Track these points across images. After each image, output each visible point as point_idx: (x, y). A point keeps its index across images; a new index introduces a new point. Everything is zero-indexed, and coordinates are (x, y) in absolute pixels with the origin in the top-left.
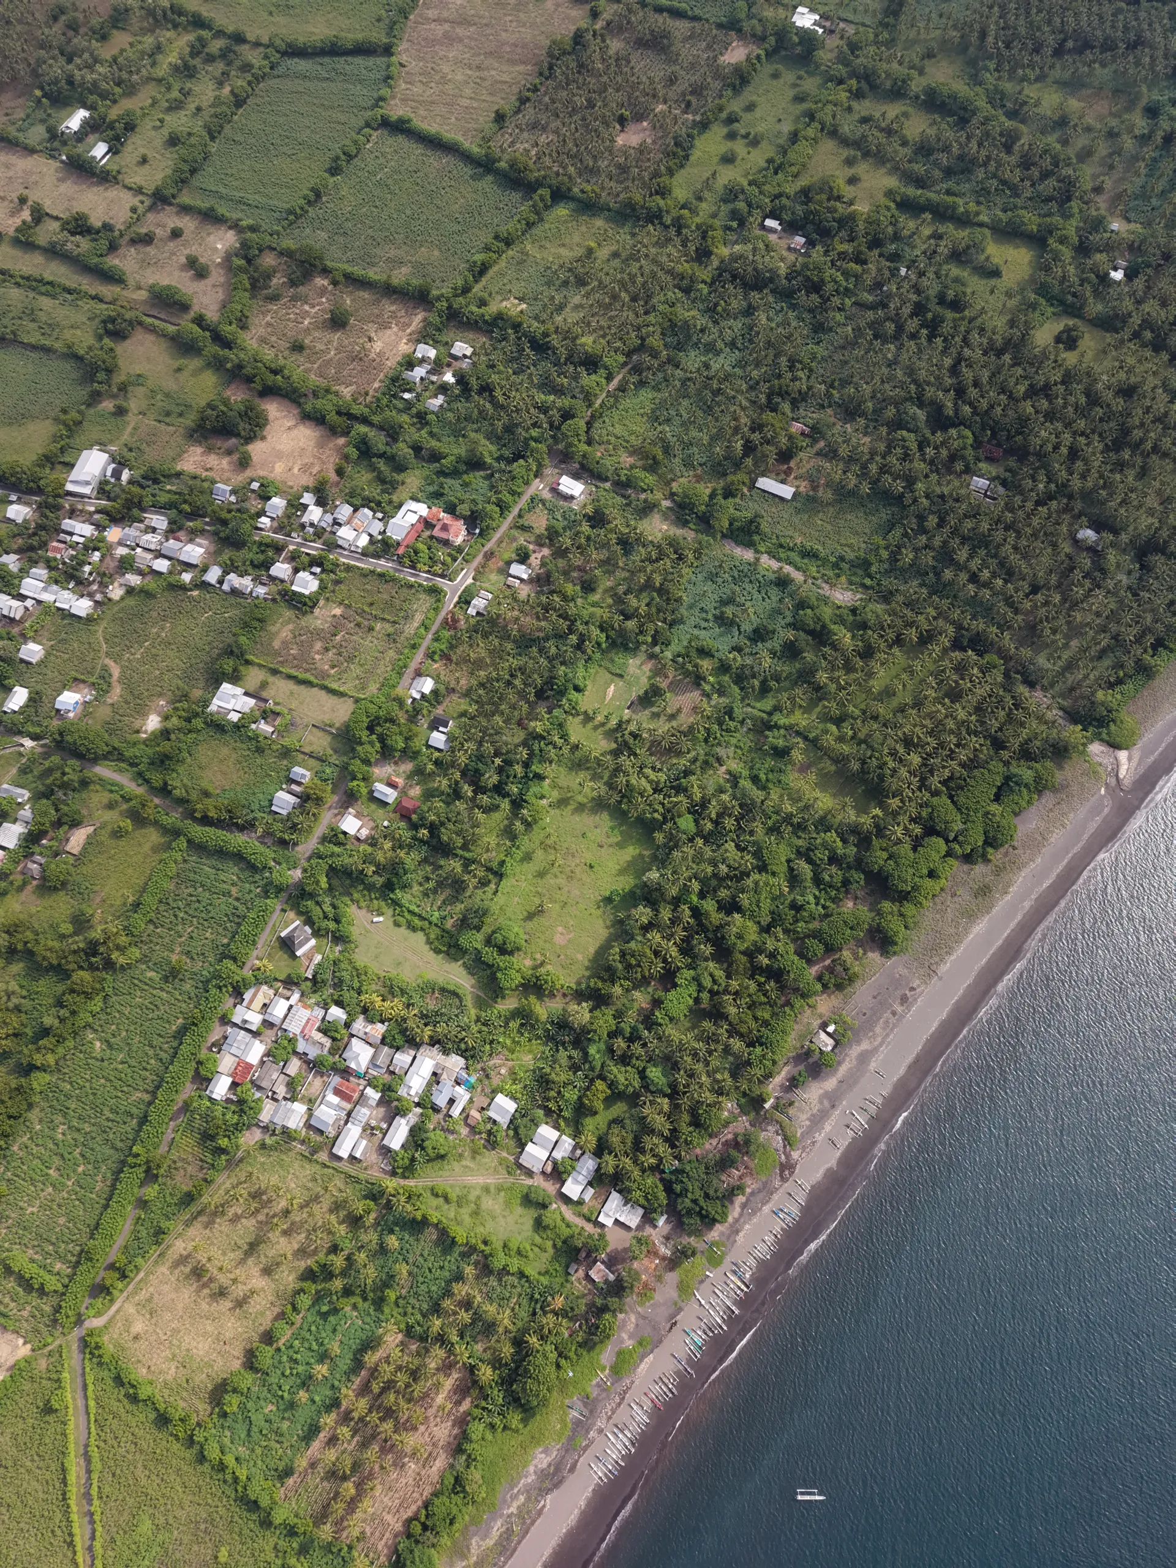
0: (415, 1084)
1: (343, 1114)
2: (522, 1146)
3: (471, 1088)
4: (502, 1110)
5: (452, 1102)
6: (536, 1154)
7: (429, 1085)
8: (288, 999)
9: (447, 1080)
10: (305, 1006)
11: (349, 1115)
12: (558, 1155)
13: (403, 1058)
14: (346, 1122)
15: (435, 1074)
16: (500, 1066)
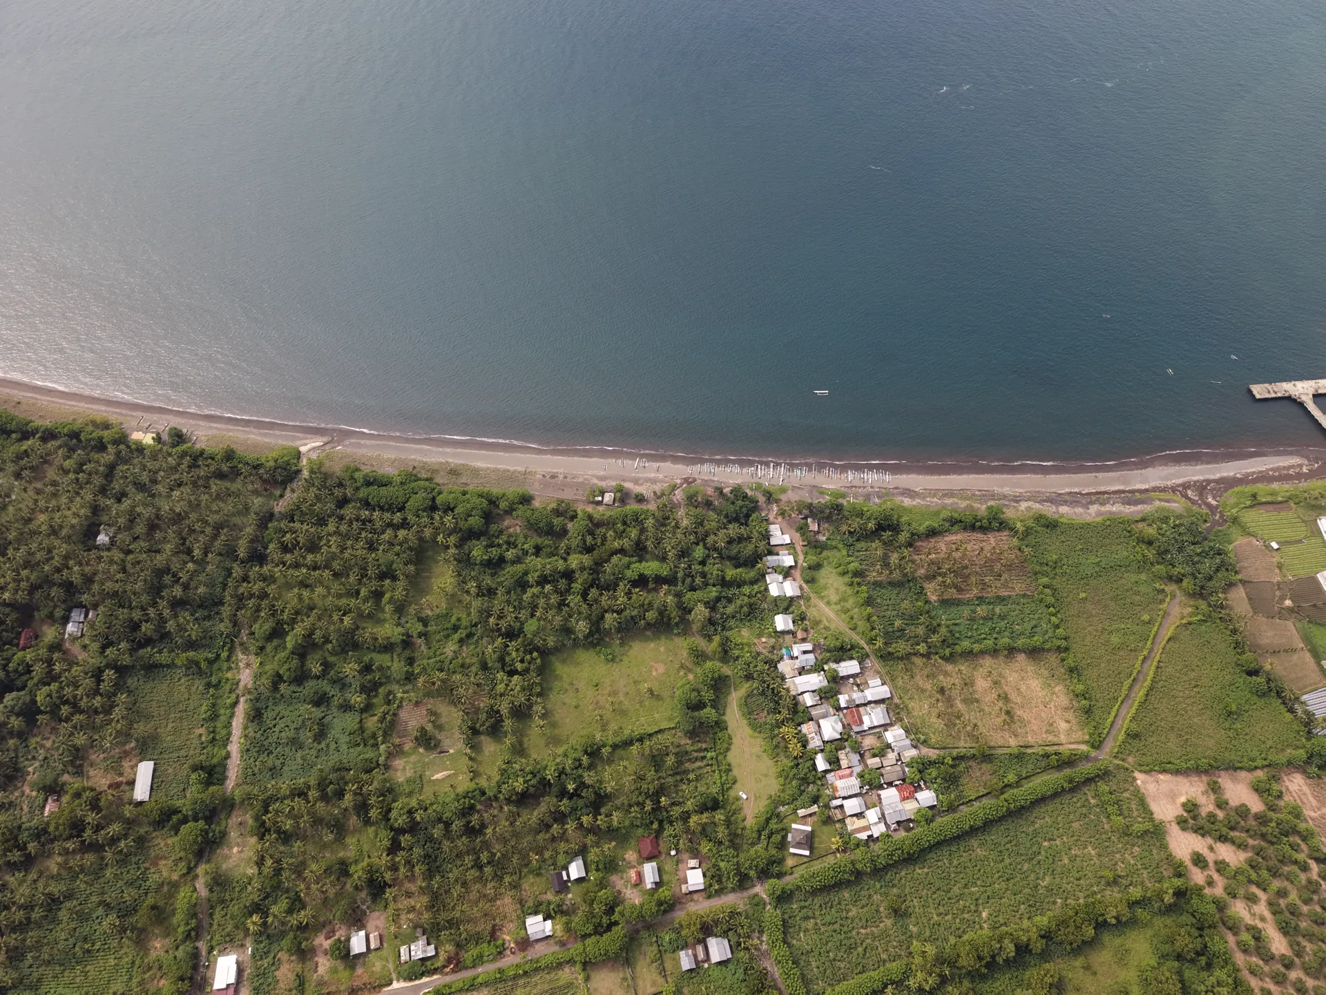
0: (815, 681)
1: (868, 708)
2: (792, 598)
3: (789, 648)
4: (785, 622)
5: (805, 652)
6: (790, 589)
7: (809, 672)
8: (841, 807)
9: (797, 664)
10: (835, 789)
11: (865, 705)
12: (780, 578)
13: (808, 700)
14: (870, 702)
15: (800, 674)
16: (763, 644)
